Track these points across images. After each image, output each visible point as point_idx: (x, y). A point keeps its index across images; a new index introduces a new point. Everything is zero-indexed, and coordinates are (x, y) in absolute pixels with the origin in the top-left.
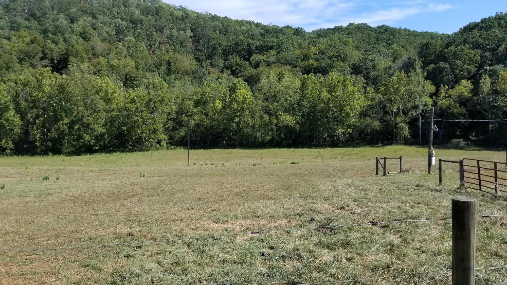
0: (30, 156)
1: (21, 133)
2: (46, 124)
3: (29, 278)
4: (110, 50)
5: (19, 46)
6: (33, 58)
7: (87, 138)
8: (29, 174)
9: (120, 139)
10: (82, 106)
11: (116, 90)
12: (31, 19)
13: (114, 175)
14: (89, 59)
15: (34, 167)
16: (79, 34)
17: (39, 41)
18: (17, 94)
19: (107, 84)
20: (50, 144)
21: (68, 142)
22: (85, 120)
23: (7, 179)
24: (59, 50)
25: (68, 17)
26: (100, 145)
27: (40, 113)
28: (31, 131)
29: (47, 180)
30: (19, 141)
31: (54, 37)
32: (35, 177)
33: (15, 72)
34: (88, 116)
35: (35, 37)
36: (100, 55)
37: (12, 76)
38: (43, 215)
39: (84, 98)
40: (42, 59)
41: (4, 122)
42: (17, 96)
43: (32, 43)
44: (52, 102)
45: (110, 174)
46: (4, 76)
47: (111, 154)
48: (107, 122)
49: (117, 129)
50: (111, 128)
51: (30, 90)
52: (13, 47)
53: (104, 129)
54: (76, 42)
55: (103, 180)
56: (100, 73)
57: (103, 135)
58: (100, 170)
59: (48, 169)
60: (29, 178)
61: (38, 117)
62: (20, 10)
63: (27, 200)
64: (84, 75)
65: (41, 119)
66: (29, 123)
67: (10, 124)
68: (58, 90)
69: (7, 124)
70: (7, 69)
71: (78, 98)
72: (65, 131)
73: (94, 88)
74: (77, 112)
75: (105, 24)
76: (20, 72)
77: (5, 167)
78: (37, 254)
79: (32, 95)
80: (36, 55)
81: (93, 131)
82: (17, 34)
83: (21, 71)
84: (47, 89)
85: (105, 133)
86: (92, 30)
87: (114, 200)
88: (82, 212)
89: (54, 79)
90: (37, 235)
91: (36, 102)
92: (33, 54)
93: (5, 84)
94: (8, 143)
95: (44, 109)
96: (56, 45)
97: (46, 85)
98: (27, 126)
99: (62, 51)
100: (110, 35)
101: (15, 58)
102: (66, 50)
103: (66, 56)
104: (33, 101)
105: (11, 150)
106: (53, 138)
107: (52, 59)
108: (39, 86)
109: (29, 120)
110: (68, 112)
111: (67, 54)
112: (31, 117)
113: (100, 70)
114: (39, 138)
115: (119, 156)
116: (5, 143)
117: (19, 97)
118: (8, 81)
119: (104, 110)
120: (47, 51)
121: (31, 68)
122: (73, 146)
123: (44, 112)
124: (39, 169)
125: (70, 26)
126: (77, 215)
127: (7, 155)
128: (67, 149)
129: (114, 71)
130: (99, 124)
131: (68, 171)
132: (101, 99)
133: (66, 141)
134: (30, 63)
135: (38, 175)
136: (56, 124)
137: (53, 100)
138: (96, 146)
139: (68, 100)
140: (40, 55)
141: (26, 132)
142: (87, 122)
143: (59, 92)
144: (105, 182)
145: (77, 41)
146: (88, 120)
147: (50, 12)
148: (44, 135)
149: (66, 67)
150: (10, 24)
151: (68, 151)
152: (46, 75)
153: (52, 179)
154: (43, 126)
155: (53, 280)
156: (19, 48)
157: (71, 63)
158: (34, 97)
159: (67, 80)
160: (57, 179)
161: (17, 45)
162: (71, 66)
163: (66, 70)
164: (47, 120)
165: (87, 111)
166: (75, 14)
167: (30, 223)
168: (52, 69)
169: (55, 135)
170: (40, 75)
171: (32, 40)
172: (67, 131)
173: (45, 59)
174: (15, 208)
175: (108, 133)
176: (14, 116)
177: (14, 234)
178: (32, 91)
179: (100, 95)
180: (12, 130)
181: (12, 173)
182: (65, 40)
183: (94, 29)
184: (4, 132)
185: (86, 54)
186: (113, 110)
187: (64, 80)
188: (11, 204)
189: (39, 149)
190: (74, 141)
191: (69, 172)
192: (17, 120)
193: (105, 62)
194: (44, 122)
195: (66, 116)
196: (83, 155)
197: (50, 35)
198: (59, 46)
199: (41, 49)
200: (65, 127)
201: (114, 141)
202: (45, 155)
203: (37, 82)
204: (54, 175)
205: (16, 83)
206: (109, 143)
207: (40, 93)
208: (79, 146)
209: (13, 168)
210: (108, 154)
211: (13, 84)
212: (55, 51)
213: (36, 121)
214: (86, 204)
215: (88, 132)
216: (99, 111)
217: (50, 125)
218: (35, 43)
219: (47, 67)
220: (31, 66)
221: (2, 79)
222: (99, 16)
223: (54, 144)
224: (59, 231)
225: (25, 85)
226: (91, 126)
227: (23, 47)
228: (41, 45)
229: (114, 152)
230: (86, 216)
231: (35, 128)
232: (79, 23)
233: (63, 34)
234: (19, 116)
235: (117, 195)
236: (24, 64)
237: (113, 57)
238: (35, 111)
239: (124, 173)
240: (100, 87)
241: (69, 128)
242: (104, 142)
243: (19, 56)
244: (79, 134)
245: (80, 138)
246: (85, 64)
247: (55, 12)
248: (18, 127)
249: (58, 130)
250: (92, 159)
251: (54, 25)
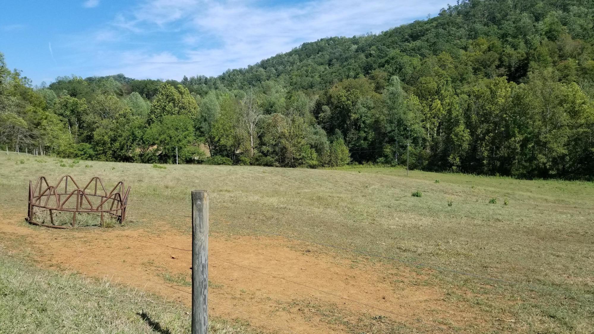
0: (476, 175)
1: (469, 149)
2: (496, 141)
3: (485, 310)
4: (583, 49)
5: (475, 55)
6: (489, 67)
7: (542, 159)
8: (475, 194)
9: (586, 164)
10: (539, 121)
11: (587, 100)
12: (490, 23)
13: (576, 209)
14: (554, 62)
15: (480, 187)
16: (544, 33)
17: (497, 47)
18: (468, 107)
19: (576, 92)
20: (498, 164)
21: (519, 162)
22: (541, 137)
23: (453, 196)
24: (519, 55)
25: (532, 15)
26: (558, 170)
27: (490, 128)
28: (479, 148)
29: (493, 203)
30: (466, 157)
31: (514, 41)
32: (480, 199)
33: (469, 84)
34: (546, 133)
35: (493, 44)
36: (569, 57)
37: (466, 88)
38: (493, 243)
39: (543, 111)
40: (498, 67)
41: (453, 137)
42: (468, 109)
43: (489, 50)
44: (505, 116)
45: (569, 207)
46: (458, 89)
47: (572, 182)
48: (570, 140)
49: (583, 150)
50: (574, 148)
51: (482, 103)
52: (469, 56)
53: (565, 149)
54: (539, 44)
55: (561, 213)
56: (567, 80)
57: (563, 157)
58: (557, 200)
59: (495, 192)
60: (474, 199)
61: (488, 132)
62: (480, 15)
63: (476, 222)
64: (547, 83)
65: (492, 134)
66: (478, 138)
67: (459, 139)
68: (513, 102)
69: (456, 139)
70: (461, 81)
71: (536, 111)
72: (516, 149)
73: (557, 98)
74: (533, 128)
75: (579, 16)
76: (474, 84)
77: (451, 184)
78: (491, 285)
79: (484, 108)
80: (492, 64)
81: (550, 151)
82: (474, 41)
83: (475, 82)
84: (501, 101)
85: (566, 155)
86: (561, 25)
87: (580, 242)
88: (538, 248)
89: (510, 89)
90: (490, 263)
91: (487, 115)
92: (489, 63)
93: (458, 96)
94: (455, 159)
95: (495, 124)
96: (515, 49)
97: (500, 96)
98: (476, 142)
99: (522, 56)
100: (585, 29)
101: (470, 68)
102: (527, 54)
103: (526, 61)
104: (485, 115)
105: (457, 166)
106: (502, 157)
107: (509, 67)
108: (492, 98)
109: (479, 135)
110: (522, 128)
111: (527, 59)
112: (481, 133)
113: (568, 76)
114: (487, 155)
115: (582, 186)
116: (452, 159)
117: (471, 111)
118: (461, 94)
119: (568, 126)
120: (505, 58)
121: (485, 78)
122: (525, 167)
123: (496, 127)
124: (485, 190)
125: (534, 26)
126: (533, 250)
127: (453, 172)
128: (517, 170)
129: (586, 76)
130: (559, 142)
131: (517, 196)
132: (565, 111)
133: (517, 161)
134: (485, 73)
135: (484, 197)
136: (507, 141)
137: (506, 114)
138: (553, 170)
139: (524, 113)
140: (497, 63)
141: (474, 148)
142: (544, 140)
143: (515, 105)
144: (564, 216)
145: (541, 42)
146: (546, 137)
147: (512, 12)
148: (492, 153)
149: (525, 74)
150: (468, 33)
151: (517, 172)
152: (501, 85)
153: (500, 203)
154: (493, 143)
155: (513, 321)
156: (476, 57)
157: (531, 69)
158: (487, 110)
159: (524, 89)
160: (505, 204)
161: (473, 54)
162: (531, 73)
163: (525, 78)
164: (497, 136)
165: (546, 126)
166: (542, 9)
167: (481, 248)
168: (508, 78)
169: (504, 153)
170: (494, 86)
171: (489, 48)
172: (519, 150)
173: (501, 67)
174: (464, 229)
175: (570, 154)
176: (463, 131)
177: (466, 256)
178: (484, 104)
179: (564, 107)
180: (460, 146)
181: (457, 190)
182: (526, 42)
183: (564, 24)
184: (452, 147)
185: (550, 56)
186: (581, 125)
187: (521, 90)
188: (459, 224)
189: (486, 168)
190: (526, 161)
191: (518, 198)
192: (467, 136)
193: (575, 64)
194: (494, 138)
195: (519, 132)
196: (535, 179)
197: (510, 39)
198: (519, 50)
199: (498, 56)
200: (517, 145)
201: (577, 165)
202: (492, 175)
203: (491, 94)
204: (501, 199)
205: (469, 96)
206: (570, 167)
207: (493, 105)
208: (530, 168)
209: (459, 186)
210: (567, 182)
211: (466, 97)
212: (514, 57)
213: (485, 137)
214: (543, 239)
215: (544, 152)
216: (561, 126)
217: (500, 142)
218: (492, 50)
219: (503, 76)
220: (486, 76)
221: (456, 92)
222: (571, 8)
223: (502, 164)
224: (513, 266)
225: (478, 97)
226: (549, 146)
227: (479, 56)
228: (498, 52)
229: (576, 180)
230: (544, 254)
231: (484, 145)
232: (546, 19)
233: (525, 35)
234: (469, 131)
235: (582, 235)
236: (479, 74)
237: (586, 57)
238: (485, 126)
239: (589, 209)
240: (565, 96)
241: (521, 146)
242: (564, 166)
243: (474, 66)
244: (533, 154)
245: (533, 158)
246: (548, 68)
247: (518, 11)
248: (466, 143)
249: (509, 148)
250: (546, 186)
251: (515, 27)
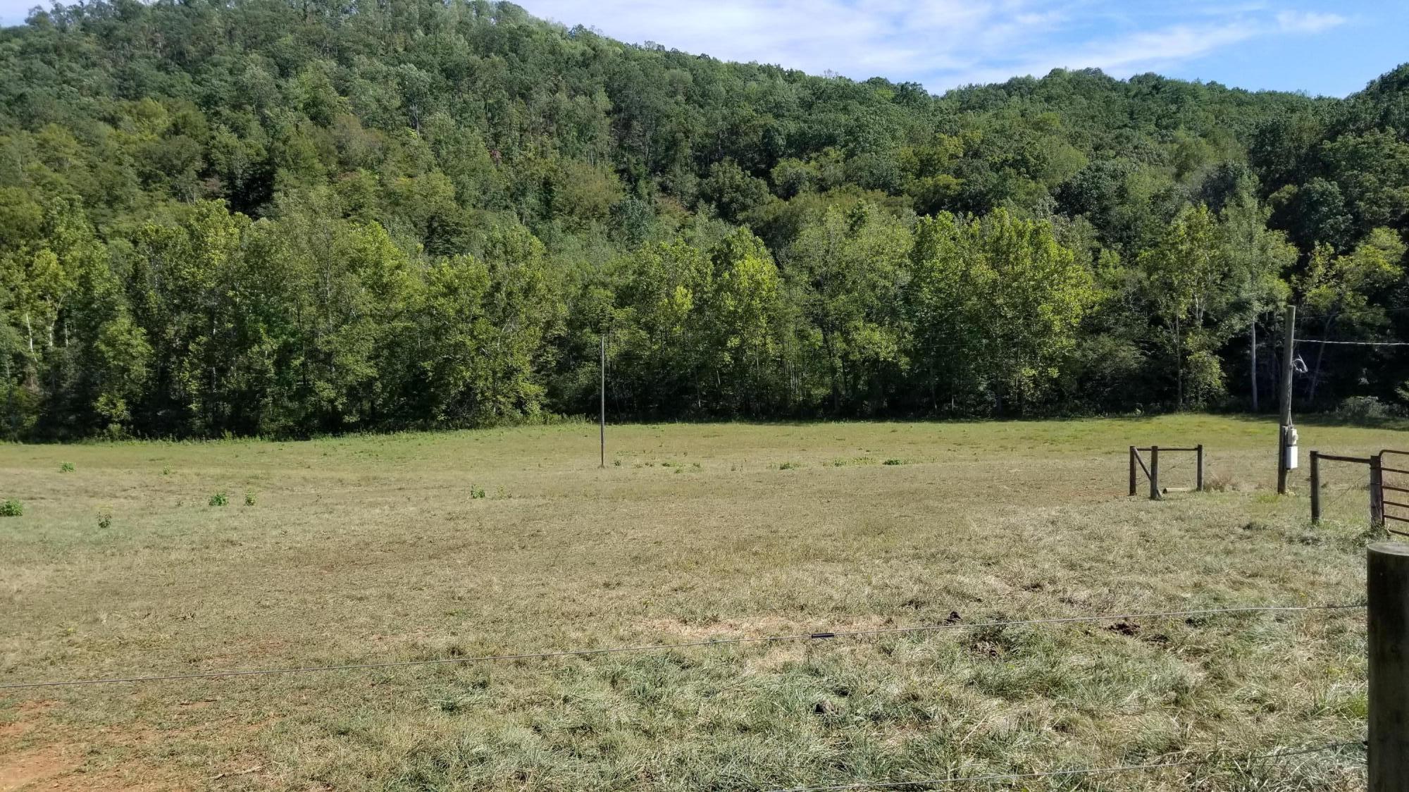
0: (174, 441)
1: (149, 378)
2: (216, 354)
3: (190, 762)
4: (386, 150)
5: (141, 140)
6: (180, 172)
7: (326, 391)
8: (173, 488)
9: (414, 396)
10: (311, 305)
11: (405, 261)
12: (173, 66)
13: (401, 493)
14: (330, 175)
15: (186, 471)
16: (302, 105)
17: (196, 127)
18: (136, 270)
19: (381, 243)
20: (227, 409)
21: (274, 401)
22: (319, 342)
23: (114, 501)
24: (249, 151)
25: (272, 61)
26: (361, 412)
27: (200, 323)
28: (176, 373)
29: (220, 503)
30: (143, 399)
31: (235, 116)
32: (188, 498)
33: (132, 211)
34: (328, 332)
35: (184, 117)
36: (359, 165)
37: (124, 222)
38: (216, 599)
39: (317, 283)
40: (203, 175)
41: (103, 347)
42: (137, 275)
43: (177, 132)
44: (231, 293)
45: (389, 491)
46: (103, 223)
47: (392, 436)
48: (379, 347)
49: (408, 367)
50: (390, 364)
51: (171, 260)
52: (126, 143)
53: (371, 367)
54: (294, 129)
55: (373, 505)
56: (361, 215)
57: (368, 384)
58: (363, 479)
59: (223, 477)
60: (172, 500)
61: (193, 333)
62: (143, 42)
63: (174, 556)
64: (318, 220)
65: (203, 339)
66: (169, 350)
67: (120, 353)
68: (246, 262)
69: (111, 354)
70: (109, 204)
71: (302, 282)
72: (266, 371)
73: (343, 255)
74: (299, 321)
75: (373, 79)
76: (145, 212)
77: (109, 470)
78: (208, 701)
79: (177, 274)
80: (187, 166)
81: (341, 373)
82: (135, 107)
83: (146, 207)
84: (219, 258)
85: (376, 379)
86: (336, 94)
87: (406, 559)
88: (320, 590)
89: (237, 231)
90: (205, 649)
91: (187, 292)
92: (179, 163)
93: (105, 242)
94: (115, 405)
95: (210, 312)
96: (241, 137)
97: (215, 247)
98: (166, 358)
99: (258, 155)
100: (386, 109)
101: (131, 173)
102: (269, 150)
103: (268, 168)
104: (182, 291)
105: (122, 422)
106: (234, 392)
107: (231, 177)
108: (195, 250)
109: (171, 341)
110: (274, 322)
111: (269, 162)
112: (175, 335)
113: (361, 207)
114: (198, 390)
115: (411, 442)
116: (106, 404)
117: (142, 280)
118: (113, 237)
119: (371, 316)
120: (216, 155)
121: (173, 201)
122: (290, 413)
123: (211, 319)
124: (198, 475)
125: (277, 86)
126: (308, 597)
127: (113, 439)
128: (272, 420)
129: (397, 209)
130: (358, 352)
131: (275, 481)
132: (364, 284)
133: (270, 399)
134: (172, 187)
135: (196, 492)
136: (241, 353)
137: (233, 288)
138: (350, 413)
139: (276, 288)
140: (199, 164)
141: (162, 376)
142: (326, 349)
143: (250, 266)
144: (378, 511)
145: (297, 126)
146: (329, 342)
147: (224, 48)
148: (210, 384)
149: (268, 198)
150: (117, 81)
151: (274, 426)
152: (215, 219)
153: (236, 502)
154: (209, 359)
155: (256, 768)
156: (142, 145)
157: (281, 187)
158: (184, 279)
159: (270, 233)
160: (249, 502)
161: (135, 137)
162: (281, 194)
163: (269, 205)
164: (218, 341)
165: (327, 318)
166: (292, 50)
167: (185, 618)
168: (229, 203)
169: (239, 382)
170: (198, 220)
171: (175, 125)
172: (272, 373)
173: (210, 176)
174: (141, 579)
175: (382, 377)
176: (129, 332)
177: (144, 646)
178: (177, 265)
179: (360, 275)
180: (125, 370)
181: (126, 484)
182: (264, 122)
183: (343, 93)
184: (102, 375)
185: (321, 161)
186: (397, 315)
187: (263, 234)
188: (129, 568)
189: (198, 422)
190: (291, 399)
191: (279, 484)
192: (139, 343)
193: (373, 182)
194: (210, 347)
195: (268, 332)
196: (315, 438)
197: (226, 111)
198: (250, 140)
199: (200, 148)
200: (267, 362)
201: (399, 399)
202: (214, 438)
203: (191, 240)
204: (239, 491)
205: (135, 242)
206: (385, 404)
207: (199, 268)
208: (303, 415)
209: (130, 473)
210: (383, 437)
211: (126, 244)
212: (239, 154)
213: (188, 345)
214: (330, 568)
215: (328, 375)
216: (359, 317)
217: (227, 357)
218: (184, 133)
219: (218, 197)
220: (175, 195)
221: (98, 230)
222: (356, 58)
223: (237, 409)
224: (263, 641)
225: (159, 247)
226: (337, 360)
227: (152, 143)
228: (201, 138)
229: (399, 430)
230: (331, 601)
231: (186, 364)
232: (303, 76)
233: (260, 106)
234: (144, 331)
235: (412, 545)
236: (157, 190)
237: (394, 169)
238: (185, 318)
239: (426, 488)
240: (360, 251)
241: (277, 364)
242: (373, 403)
243: (141, 169)
244: (304, 380)
245: (306, 391)
246: (319, 188)
247: (238, 47)
248: (140, 362)
249: (248, 369)
250: (340, 450)
251: (235, 84)
